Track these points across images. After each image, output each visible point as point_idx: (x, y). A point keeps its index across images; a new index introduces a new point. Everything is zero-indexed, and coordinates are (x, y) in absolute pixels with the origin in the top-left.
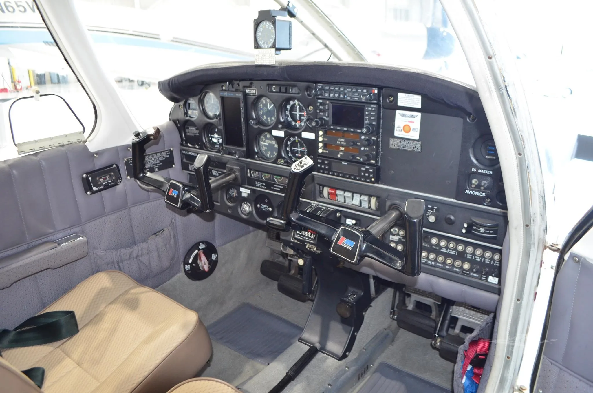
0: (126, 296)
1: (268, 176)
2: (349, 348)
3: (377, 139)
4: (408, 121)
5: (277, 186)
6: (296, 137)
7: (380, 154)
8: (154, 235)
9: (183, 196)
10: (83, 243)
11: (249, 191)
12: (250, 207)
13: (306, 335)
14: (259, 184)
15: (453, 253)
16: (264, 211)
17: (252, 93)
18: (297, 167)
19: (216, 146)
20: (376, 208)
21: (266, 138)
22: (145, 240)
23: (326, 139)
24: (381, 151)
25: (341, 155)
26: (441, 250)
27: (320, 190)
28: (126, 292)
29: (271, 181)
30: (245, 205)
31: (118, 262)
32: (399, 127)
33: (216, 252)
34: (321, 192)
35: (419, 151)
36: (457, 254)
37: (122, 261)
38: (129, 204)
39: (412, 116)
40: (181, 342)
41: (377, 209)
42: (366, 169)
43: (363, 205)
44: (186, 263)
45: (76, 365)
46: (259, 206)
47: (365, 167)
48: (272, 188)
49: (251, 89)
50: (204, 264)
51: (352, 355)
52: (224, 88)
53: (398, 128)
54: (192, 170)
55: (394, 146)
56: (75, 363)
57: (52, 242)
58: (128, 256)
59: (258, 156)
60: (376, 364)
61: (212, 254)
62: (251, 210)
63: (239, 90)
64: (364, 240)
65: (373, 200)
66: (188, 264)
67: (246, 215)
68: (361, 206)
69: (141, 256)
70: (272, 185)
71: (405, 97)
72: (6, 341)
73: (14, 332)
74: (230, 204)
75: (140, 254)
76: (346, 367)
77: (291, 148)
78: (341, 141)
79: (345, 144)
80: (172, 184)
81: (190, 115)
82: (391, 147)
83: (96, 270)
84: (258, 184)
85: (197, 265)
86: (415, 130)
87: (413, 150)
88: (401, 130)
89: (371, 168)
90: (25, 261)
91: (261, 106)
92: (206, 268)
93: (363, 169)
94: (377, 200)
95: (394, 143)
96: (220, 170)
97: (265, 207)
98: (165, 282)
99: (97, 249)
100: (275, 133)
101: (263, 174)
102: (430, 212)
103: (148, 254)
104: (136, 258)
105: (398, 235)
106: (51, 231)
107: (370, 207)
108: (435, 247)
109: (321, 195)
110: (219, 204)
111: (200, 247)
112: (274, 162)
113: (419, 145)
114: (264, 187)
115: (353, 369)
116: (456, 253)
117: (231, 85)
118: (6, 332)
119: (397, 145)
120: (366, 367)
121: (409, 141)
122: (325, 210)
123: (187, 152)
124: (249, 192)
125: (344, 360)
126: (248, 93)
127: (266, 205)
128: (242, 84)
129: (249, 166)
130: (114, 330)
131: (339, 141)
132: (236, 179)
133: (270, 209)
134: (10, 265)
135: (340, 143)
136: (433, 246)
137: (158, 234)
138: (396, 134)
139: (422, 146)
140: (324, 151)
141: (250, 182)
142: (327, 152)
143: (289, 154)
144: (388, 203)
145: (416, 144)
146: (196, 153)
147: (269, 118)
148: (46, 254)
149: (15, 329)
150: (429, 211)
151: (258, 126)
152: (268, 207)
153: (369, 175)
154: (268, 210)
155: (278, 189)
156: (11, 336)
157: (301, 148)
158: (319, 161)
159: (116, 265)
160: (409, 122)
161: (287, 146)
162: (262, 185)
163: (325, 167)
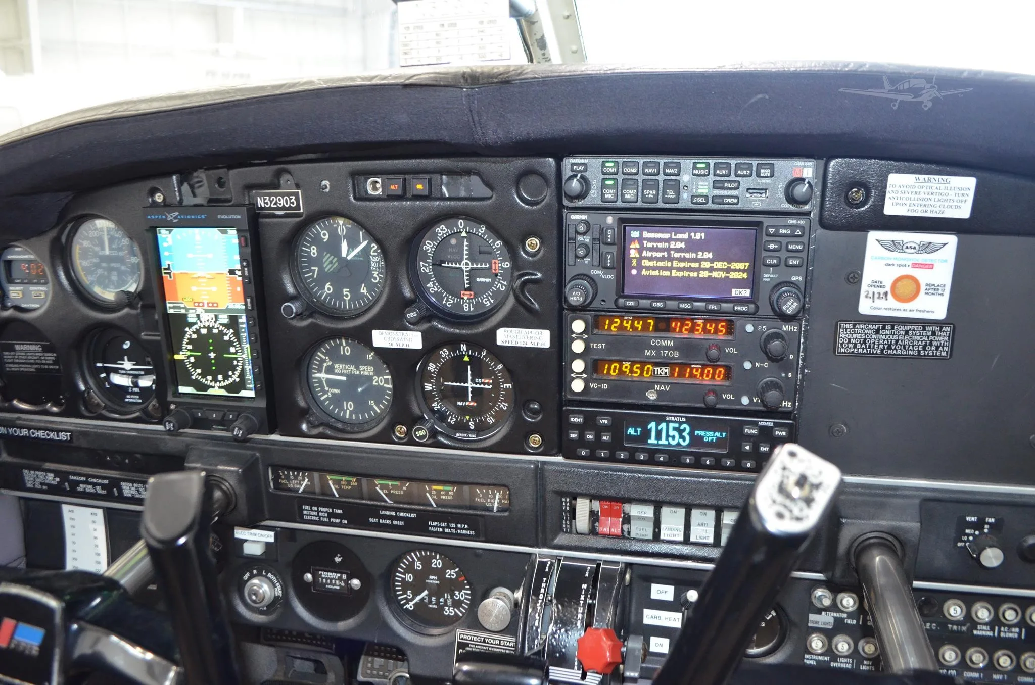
1: (349, 483)
4: (910, 263)
5: (393, 513)
6: (463, 347)
11: (272, 534)
12: (275, 586)
14: (318, 511)
15: (1011, 635)
16: (331, 591)
17: (284, 208)
18: (783, 507)
19: (129, 399)
21: (337, 357)
23: (600, 346)
25: (659, 393)
26: (975, 632)
27: (562, 511)
29: (363, 499)
30: (255, 581)
32: (877, 284)
34: (564, 516)
35: (944, 354)
36: (1023, 637)
39: (927, 248)
42: (763, 429)
46: (308, 577)
47: (756, 424)
48: (373, 520)
49: (276, 195)
52: (159, 198)
53: (872, 289)
54: (38, 486)
55: (855, 346)
59: (309, 423)
62: (279, 591)
63: (229, 201)
67: (262, 613)
70: (375, 511)
71: (914, 187)
77: (440, 384)
78: (658, 348)
79: (676, 354)
81: (17, 303)
82: (843, 350)
84: (308, 511)
86: (933, 289)
87: (922, 353)
88: (886, 294)
91: (314, 251)
93: (751, 431)
95: (855, 336)
97: (332, 580)
100: (382, 338)
101: (328, 477)
102: (973, 535)
105: (834, 607)
108: (955, 628)
109: (566, 525)
112: (385, 436)
113: (943, 337)
114: (338, 521)
116: (1020, 634)
117: (186, 187)
119: (864, 342)
121: (907, 328)
123: (11, 431)
124: (272, 540)
126: (262, 208)
127: (337, 573)
128: (236, 177)
129: (272, 457)
131: (654, 348)
133: (356, 583)
136: (950, 626)
138: (865, 307)
139: (953, 338)
140: (593, 385)
141: (281, 509)
142: (604, 386)
143: (435, 404)
145: (934, 334)
146: (52, 430)
147: (345, 291)
150: (967, 531)
151: (310, 321)
152: (344, 577)
153: (772, 449)
154: (346, 587)
155: (396, 523)
157: (477, 381)
158: (576, 420)
160: (916, 265)
161: (424, 377)
162: (330, 515)
163: (598, 437)
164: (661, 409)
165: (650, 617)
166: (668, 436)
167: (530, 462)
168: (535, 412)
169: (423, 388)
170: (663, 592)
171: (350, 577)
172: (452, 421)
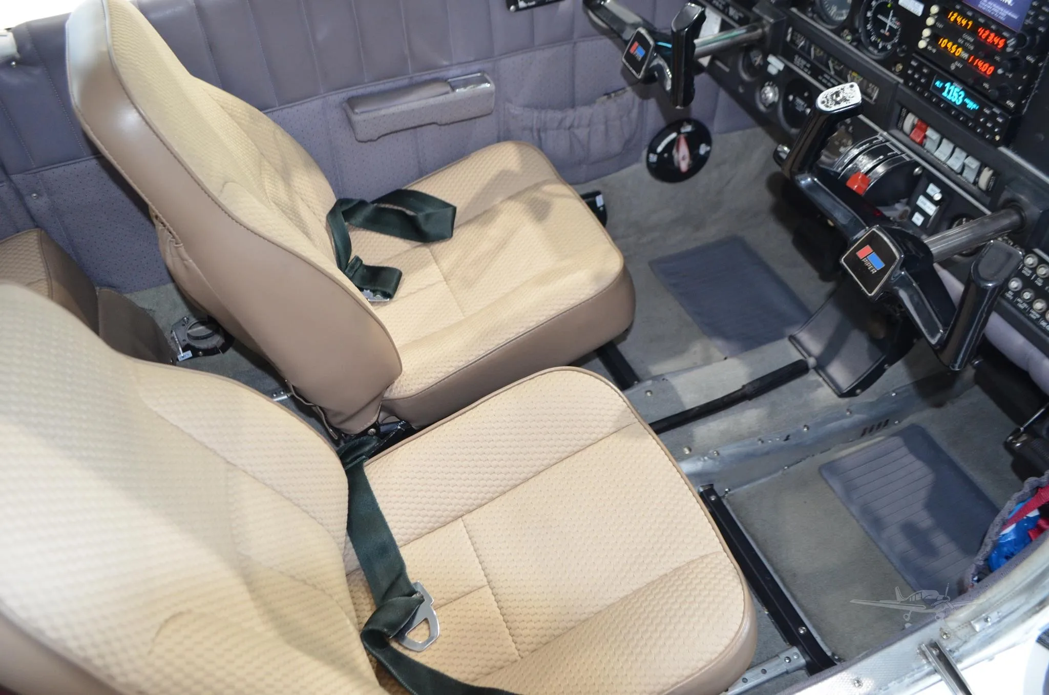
0: (535, 194)
1: (819, 53)
2: (865, 383)
3: (1037, 62)
7: (1033, 94)
8: (606, 97)
9: (651, 61)
10: (489, 94)
11: (783, 65)
12: (776, 95)
13: (804, 337)
14: (801, 62)
16: (797, 110)
18: (828, 100)
20: (987, 189)
22: (590, 102)
23: (940, 26)
24: (1037, 89)
25: (957, 67)
27: (900, 116)
28: (537, 186)
29: (821, 63)
30: (769, 88)
31: (539, 131)
33: (709, 142)
34: (901, 119)
37: (546, 130)
38: (576, 35)
40: (583, 300)
41: (987, 192)
42: (993, 114)
43: (964, 174)
44: (652, 149)
45: (442, 278)
46: (791, 98)
47: (992, 108)
48: (820, 78)
50: (682, 157)
51: (866, 397)
56: (443, 274)
57: (444, 81)
58: (556, 125)
59: (812, 9)
60: (906, 422)
61: (702, 143)
64: (904, 265)
65: (987, 174)
66: (654, 152)
67: (765, 106)
68: (961, 173)
69: (578, 127)
70: (822, 73)
72: (360, 217)
73: (372, 207)
74: (745, 77)
75: (576, 124)
76: (848, 410)
77: (875, 15)
78: (966, 41)
79: (972, 48)
80: (639, 34)
83: (504, 136)
84: (799, 61)
85: (671, 157)
89: (1001, 115)
90: (400, 107)
92: (684, 166)
93: (988, 111)
94: (993, 175)
96: (743, 10)
97: (800, 105)
98: (610, 174)
99: (511, 102)
101: (813, 47)
103: (589, 125)
104: (569, 128)
106: (445, 63)
107: (975, 183)
109: (900, 125)
110: (727, 70)
111: (683, 130)
112: (838, 32)
114: (805, 69)
115: (857, 417)
118: (362, 203)
120: (884, 421)
122: (897, 154)
124: (782, 69)
125: (847, 400)
127: (803, 101)
129: (793, 21)
130: (502, 245)
131: (964, 39)
132: (763, 38)
133: (809, 111)
134: (379, 109)
135: (964, 42)
137: (613, 95)
140: (930, 48)
141: (787, 53)
142: (934, 51)
143: (868, 25)
144: (1006, 195)
148: (432, 101)
149: (373, 202)
152: (805, 106)
153: (993, 127)
154: (804, 112)
156: (367, 211)
157: (893, 22)
158: (914, 63)
159: (535, 134)
161: (869, 7)
163: (920, 78)
164: (954, 77)
165: (922, 202)
166: (952, 95)
167: (895, 80)
168: (903, 51)
169: (866, 14)
170: (934, 192)
171: (808, 107)
172: (873, 38)
